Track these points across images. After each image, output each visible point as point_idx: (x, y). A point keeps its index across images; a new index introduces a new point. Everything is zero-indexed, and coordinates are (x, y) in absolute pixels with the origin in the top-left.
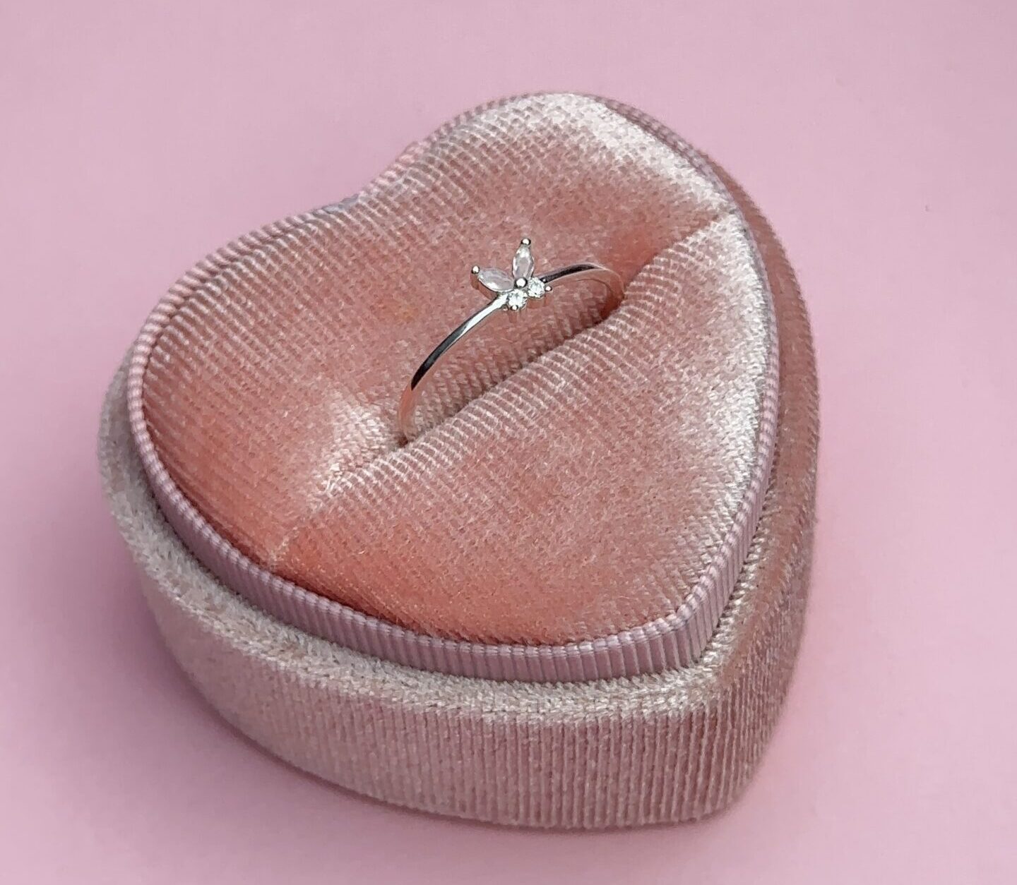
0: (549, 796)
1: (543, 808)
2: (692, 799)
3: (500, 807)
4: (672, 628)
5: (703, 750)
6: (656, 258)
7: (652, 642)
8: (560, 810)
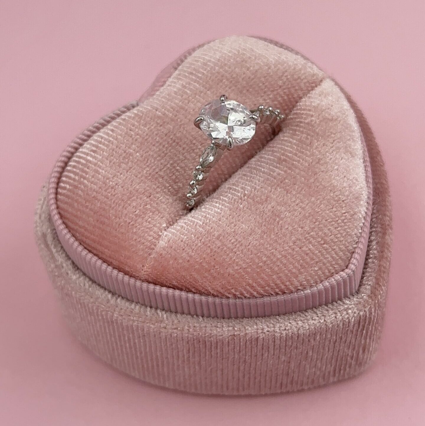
4: (347, 276)
6: (298, 104)
7: (338, 284)
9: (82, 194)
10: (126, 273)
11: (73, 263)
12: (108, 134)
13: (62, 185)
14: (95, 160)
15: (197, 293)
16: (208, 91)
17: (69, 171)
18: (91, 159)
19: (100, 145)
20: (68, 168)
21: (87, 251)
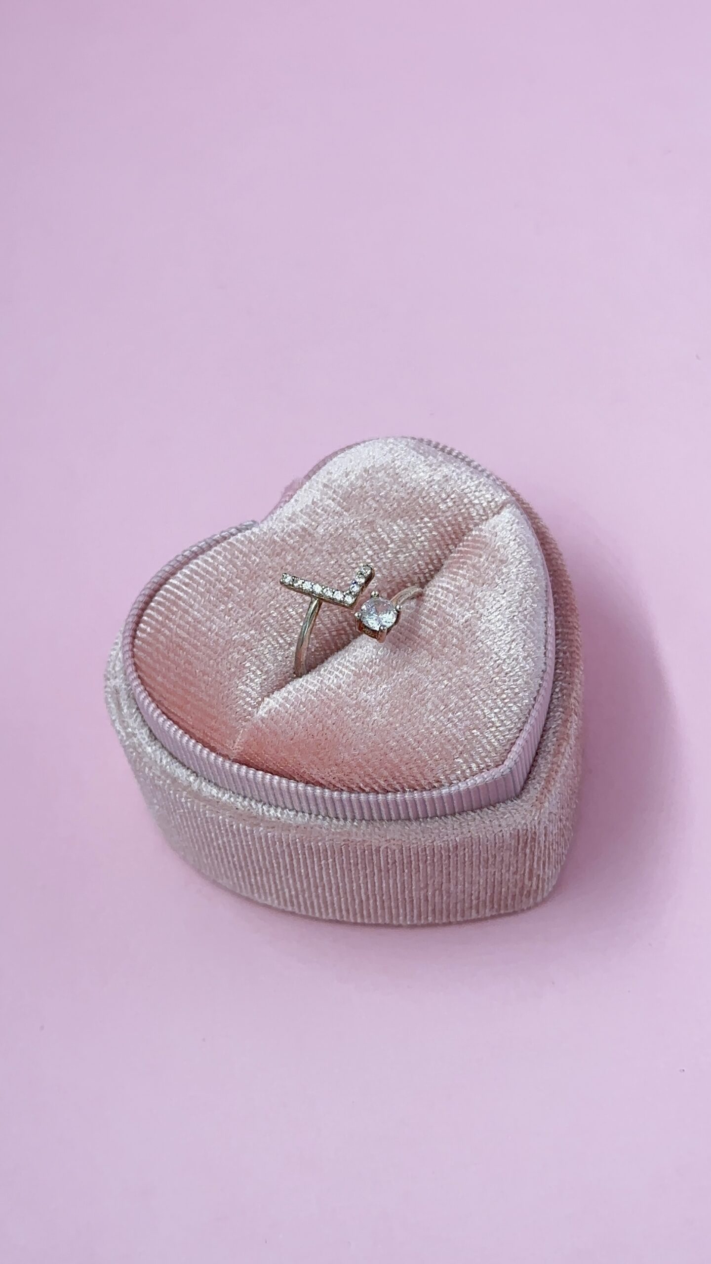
0: (427, 900)
1: (422, 910)
2: (521, 895)
3: (394, 913)
4: (500, 775)
5: (528, 856)
6: (466, 538)
8: (434, 910)
9: (164, 641)
10: (213, 749)
11: (151, 731)
12: (206, 562)
13: (142, 625)
14: (187, 595)
15: (301, 781)
16: (346, 511)
17: (153, 609)
18: (181, 594)
19: (195, 577)
20: (152, 604)
21: (165, 717)
